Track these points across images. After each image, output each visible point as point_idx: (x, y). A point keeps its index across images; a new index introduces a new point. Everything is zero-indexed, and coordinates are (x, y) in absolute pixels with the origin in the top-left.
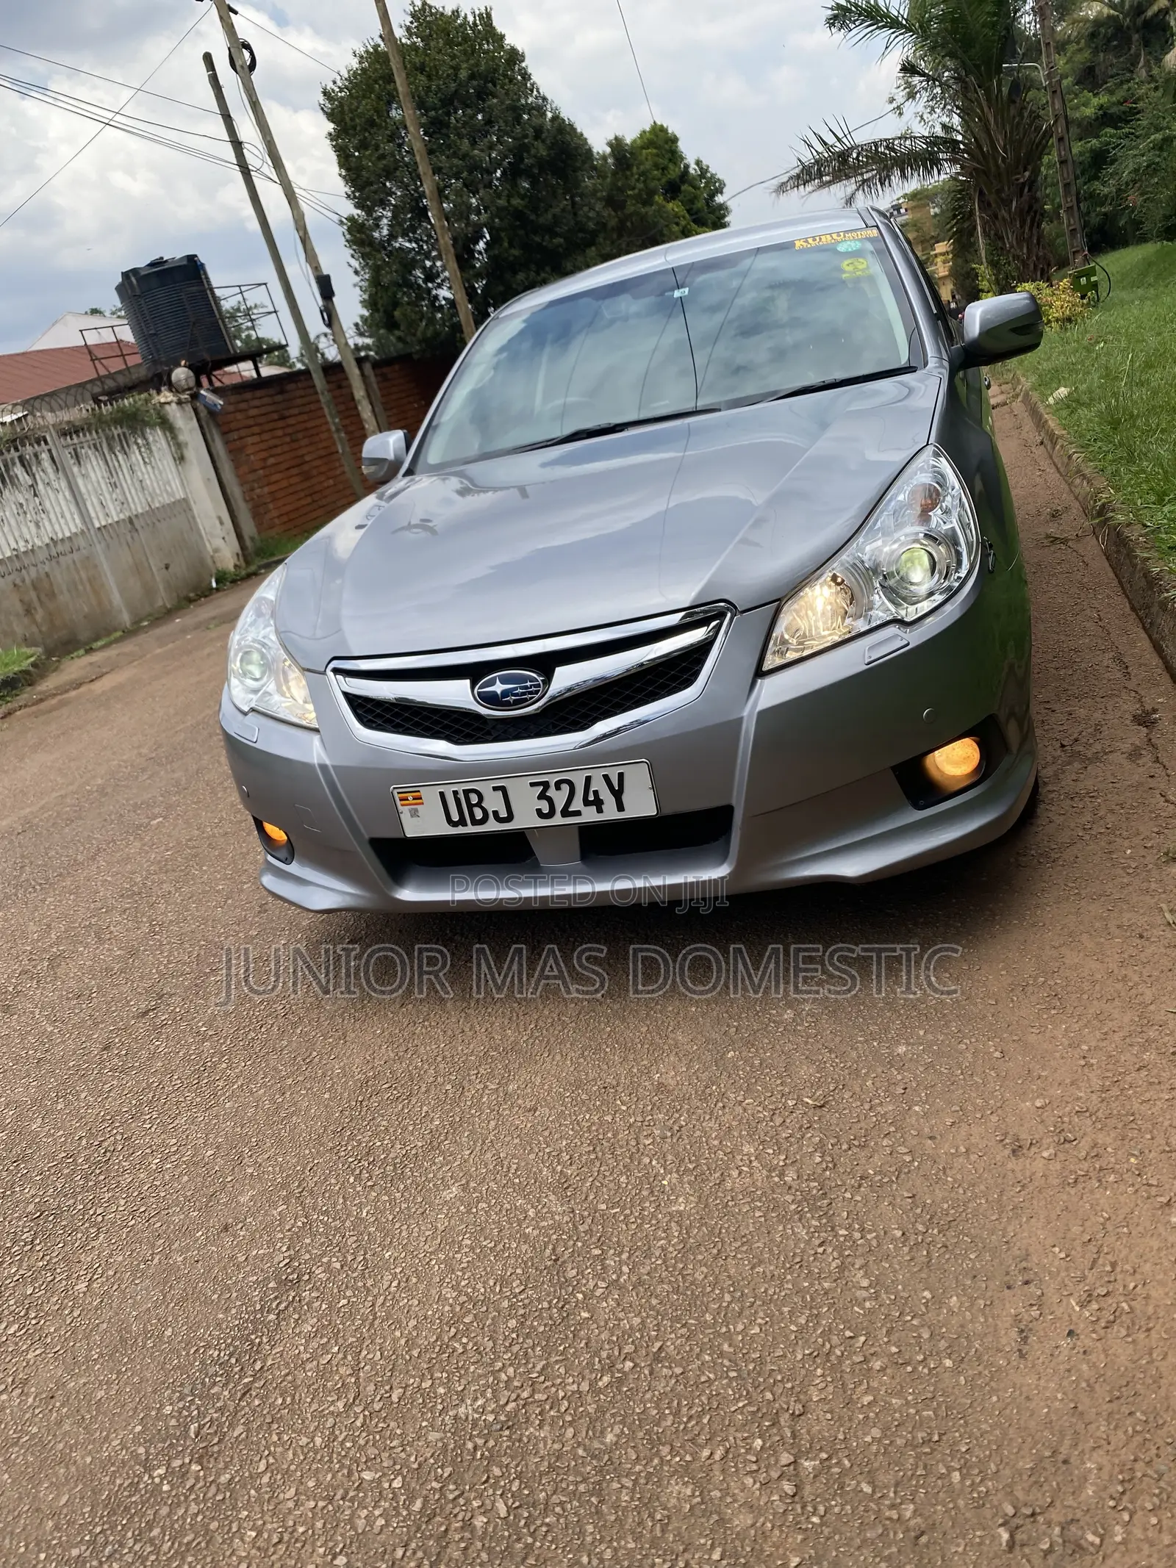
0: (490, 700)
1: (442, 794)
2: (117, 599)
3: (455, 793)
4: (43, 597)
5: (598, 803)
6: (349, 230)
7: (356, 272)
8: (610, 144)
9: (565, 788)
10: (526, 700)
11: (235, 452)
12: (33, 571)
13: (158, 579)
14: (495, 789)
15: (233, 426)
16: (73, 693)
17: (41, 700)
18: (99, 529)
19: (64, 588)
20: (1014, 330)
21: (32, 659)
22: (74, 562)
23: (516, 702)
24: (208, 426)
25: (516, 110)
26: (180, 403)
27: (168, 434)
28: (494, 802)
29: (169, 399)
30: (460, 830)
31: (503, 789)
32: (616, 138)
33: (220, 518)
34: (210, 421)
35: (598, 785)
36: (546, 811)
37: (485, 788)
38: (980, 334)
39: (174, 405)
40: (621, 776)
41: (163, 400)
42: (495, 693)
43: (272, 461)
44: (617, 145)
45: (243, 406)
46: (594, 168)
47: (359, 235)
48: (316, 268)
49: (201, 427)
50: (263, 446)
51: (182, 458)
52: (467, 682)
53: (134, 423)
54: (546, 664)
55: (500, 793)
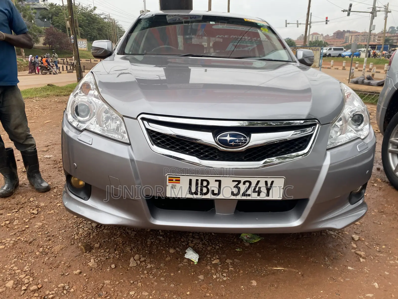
1: (191, 180)
3: (197, 180)
9: (247, 184)
10: (240, 145)
14: (216, 181)
23: (235, 146)
31: (220, 182)
37: (212, 180)
40: (272, 182)
42: (227, 140)
52: (211, 134)
54: (248, 131)
55: (218, 183)
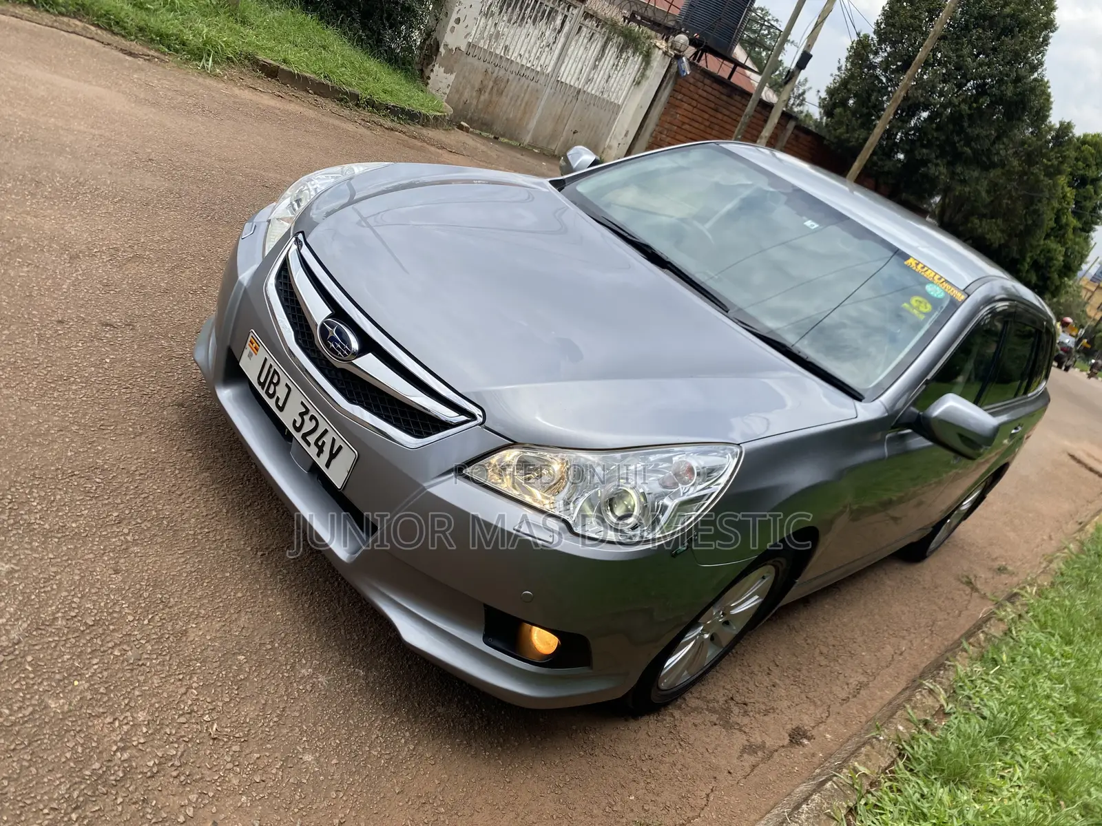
0: (324, 335)
1: (265, 360)
2: (532, 125)
3: (271, 366)
4: (495, 89)
5: (320, 451)
6: (859, 42)
7: (839, 69)
8: (1062, 124)
9: (314, 423)
10: (337, 353)
11: (670, 105)
12: (502, 72)
13: (564, 133)
14: (287, 385)
15: (684, 90)
16: (433, 149)
17: (415, 138)
18: (558, 81)
19: (511, 94)
21: (438, 114)
22: (528, 87)
23: (332, 349)
24: (670, 78)
26: (665, 53)
27: (644, 64)
28: (281, 392)
29: (661, 47)
30: (259, 388)
31: (289, 390)
32: (1069, 123)
33: (627, 132)
34: (673, 77)
35: (327, 439)
36: (298, 425)
39: (661, 52)
41: (658, 44)
42: (329, 332)
43: (686, 127)
44: (1066, 128)
45: (700, 84)
46: (1038, 128)
47: (860, 51)
48: (809, 46)
49: (665, 76)
50: (690, 115)
51: (638, 83)
53: (630, 42)
54: (368, 345)
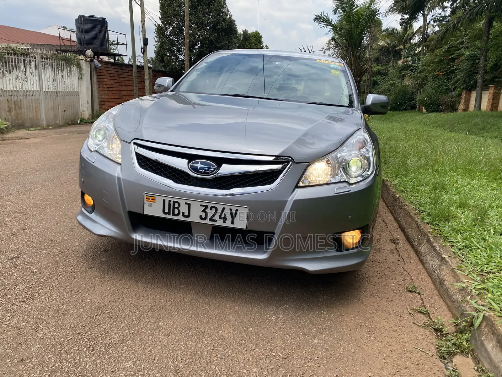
0: (195, 170)
1: (164, 201)
2: (43, 116)
3: (170, 201)
4: (17, 107)
5: (225, 219)
6: (157, 29)
7: (156, 42)
8: (243, 31)
9: (214, 210)
10: (208, 173)
11: (100, 82)
12: (16, 98)
13: (60, 114)
14: (186, 203)
15: (102, 74)
16: (17, 141)
17: (5, 140)
18: (44, 91)
19: (25, 107)
20: (381, 106)
21: (6, 125)
22: (32, 100)
23: (204, 173)
24: (93, 71)
25: (219, 12)
26: (86, 61)
27: (79, 69)
28: (184, 209)
29: (83, 59)
30: (167, 216)
31: (189, 205)
32: (246, 30)
33: (88, 101)
34: (94, 70)
35: (227, 212)
36: (203, 217)
37: (182, 202)
38: (371, 104)
39: (84, 61)
40: (237, 210)
41: (80, 58)
42: (197, 167)
43: (111, 89)
44: (245, 32)
45: (107, 69)
46: (237, 37)
47: (160, 31)
48: (144, 35)
49: (91, 71)
50: (110, 83)
51: (81, 78)
52: (187, 161)
53: (68, 62)
54: (220, 162)
55: (187, 206)
